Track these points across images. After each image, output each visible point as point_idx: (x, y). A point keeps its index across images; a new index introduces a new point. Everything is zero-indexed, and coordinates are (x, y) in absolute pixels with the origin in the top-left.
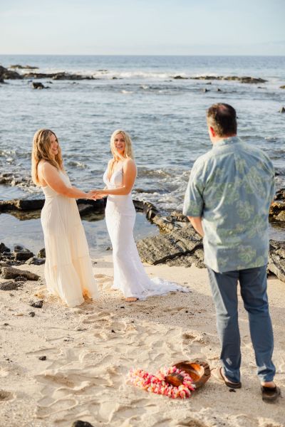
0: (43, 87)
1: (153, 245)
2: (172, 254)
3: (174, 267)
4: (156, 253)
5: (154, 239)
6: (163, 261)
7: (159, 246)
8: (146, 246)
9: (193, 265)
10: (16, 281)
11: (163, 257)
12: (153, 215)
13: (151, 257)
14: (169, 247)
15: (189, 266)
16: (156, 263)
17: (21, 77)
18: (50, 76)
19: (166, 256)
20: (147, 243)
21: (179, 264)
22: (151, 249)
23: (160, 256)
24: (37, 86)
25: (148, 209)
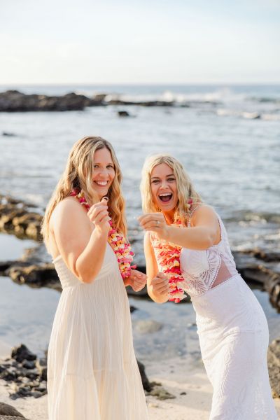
24: (123, 114)
25: (272, 284)
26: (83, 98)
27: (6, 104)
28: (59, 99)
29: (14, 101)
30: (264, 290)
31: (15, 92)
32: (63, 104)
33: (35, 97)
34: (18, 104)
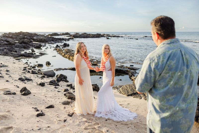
0: (109, 39)
1: (128, 88)
2: (135, 93)
3: (135, 98)
4: (129, 91)
5: (129, 85)
6: (131, 95)
7: (131, 89)
8: (126, 88)
9: (143, 98)
10: (71, 100)
11: (131, 93)
12: (131, 76)
13: (127, 93)
14: (134, 89)
15: (141, 98)
16: (128, 96)
17: (104, 37)
18: (112, 36)
19: (132, 93)
20: (126, 87)
21: (137, 97)
22: (127, 89)
23: (130, 92)
24: (107, 38)
25: (130, 74)
26: (100, 34)
27: (83, 36)
28: (94, 35)
29: (85, 35)
30: (128, 75)
31: (86, 33)
32: (95, 36)
33: (90, 34)
34: (86, 36)
